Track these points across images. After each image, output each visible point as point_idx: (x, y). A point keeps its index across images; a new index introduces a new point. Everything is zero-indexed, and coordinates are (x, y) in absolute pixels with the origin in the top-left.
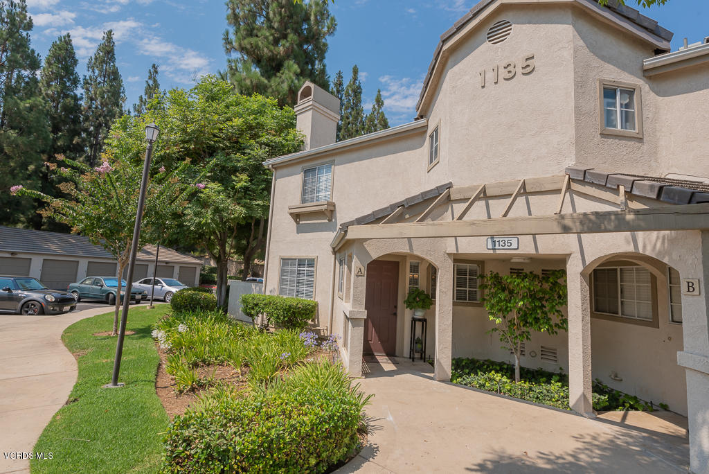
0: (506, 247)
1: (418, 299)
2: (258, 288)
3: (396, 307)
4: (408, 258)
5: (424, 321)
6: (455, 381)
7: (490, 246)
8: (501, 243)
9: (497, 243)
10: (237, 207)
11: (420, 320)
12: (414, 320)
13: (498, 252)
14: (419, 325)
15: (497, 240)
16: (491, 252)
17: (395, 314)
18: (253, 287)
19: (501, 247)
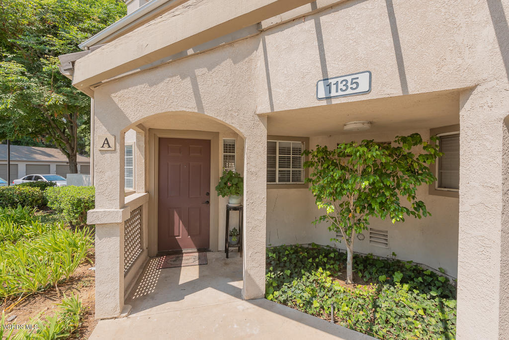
0: (349, 91)
1: (229, 184)
2: (87, 179)
3: (208, 194)
4: (220, 136)
5: (240, 209)
6: (271, 297)
7: (322, 94)
8: (341, 86)
9: (333, 88)
10: (54, 95)
11: (235, 209)
12: (228, 209)
13: (334, 101)
14: (234, 215)
15: (333, 81)
16: (324, 103)
17: (208, 202)
18: (84, 179)
19: (340, 93)
